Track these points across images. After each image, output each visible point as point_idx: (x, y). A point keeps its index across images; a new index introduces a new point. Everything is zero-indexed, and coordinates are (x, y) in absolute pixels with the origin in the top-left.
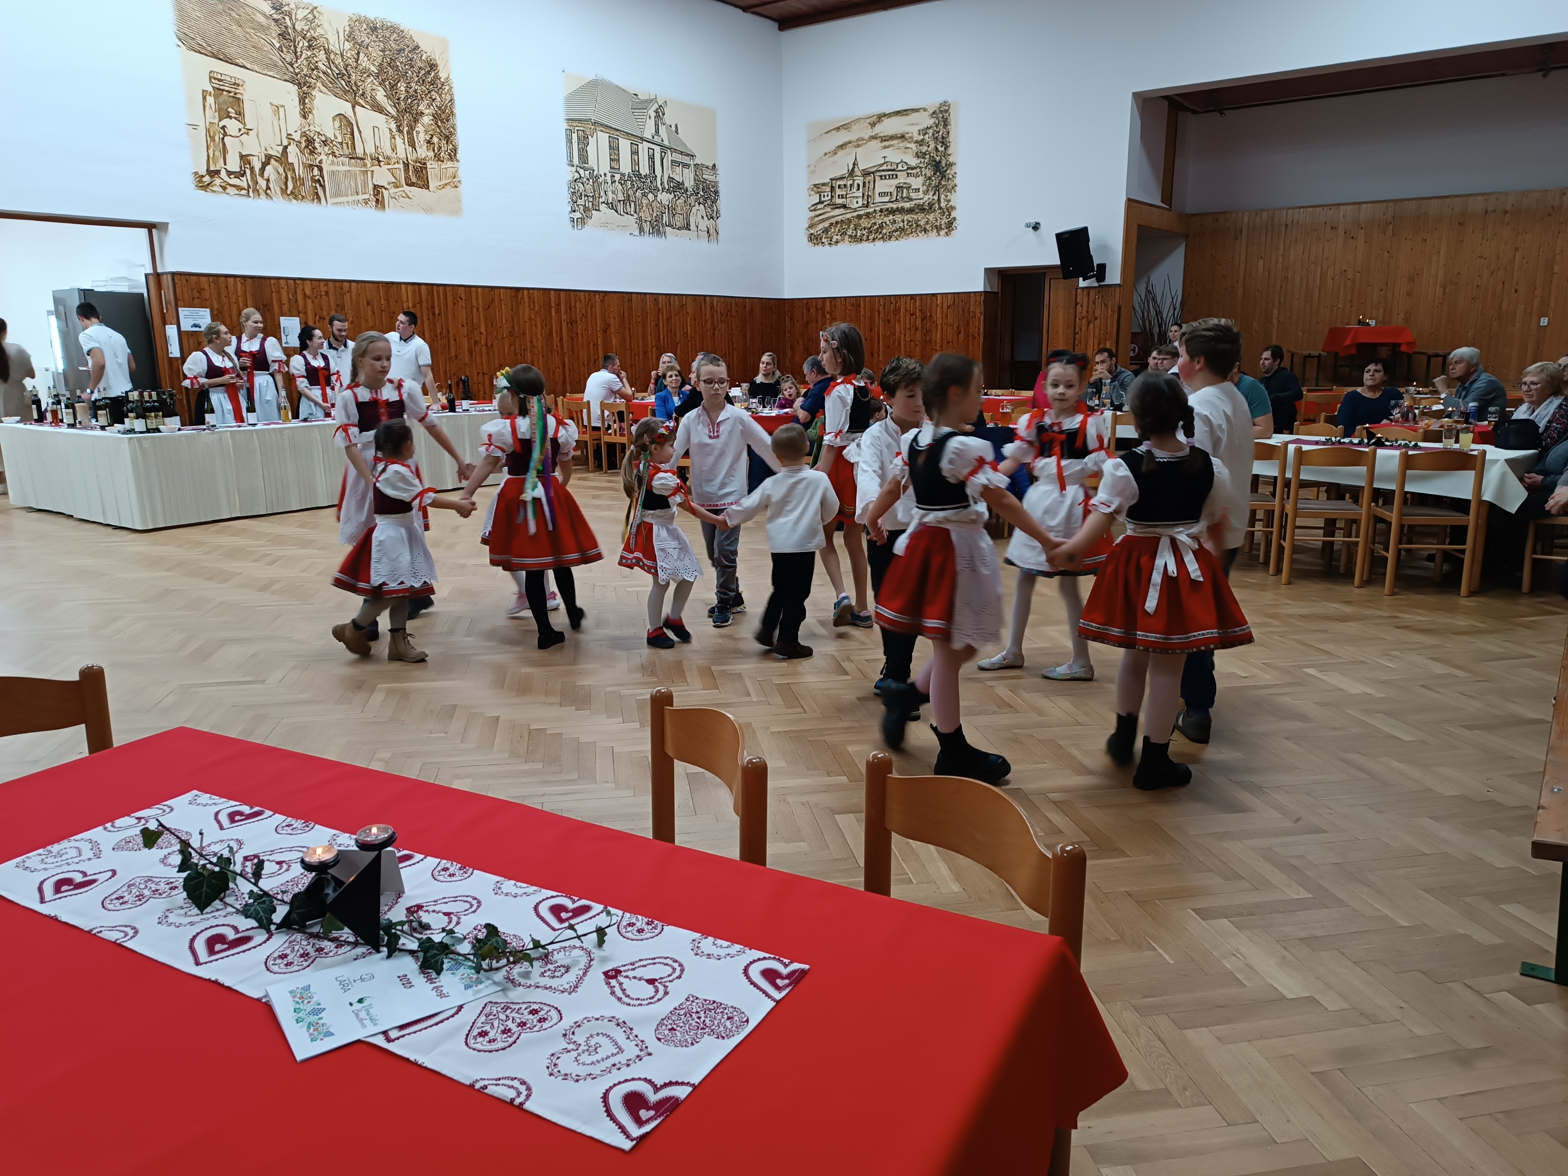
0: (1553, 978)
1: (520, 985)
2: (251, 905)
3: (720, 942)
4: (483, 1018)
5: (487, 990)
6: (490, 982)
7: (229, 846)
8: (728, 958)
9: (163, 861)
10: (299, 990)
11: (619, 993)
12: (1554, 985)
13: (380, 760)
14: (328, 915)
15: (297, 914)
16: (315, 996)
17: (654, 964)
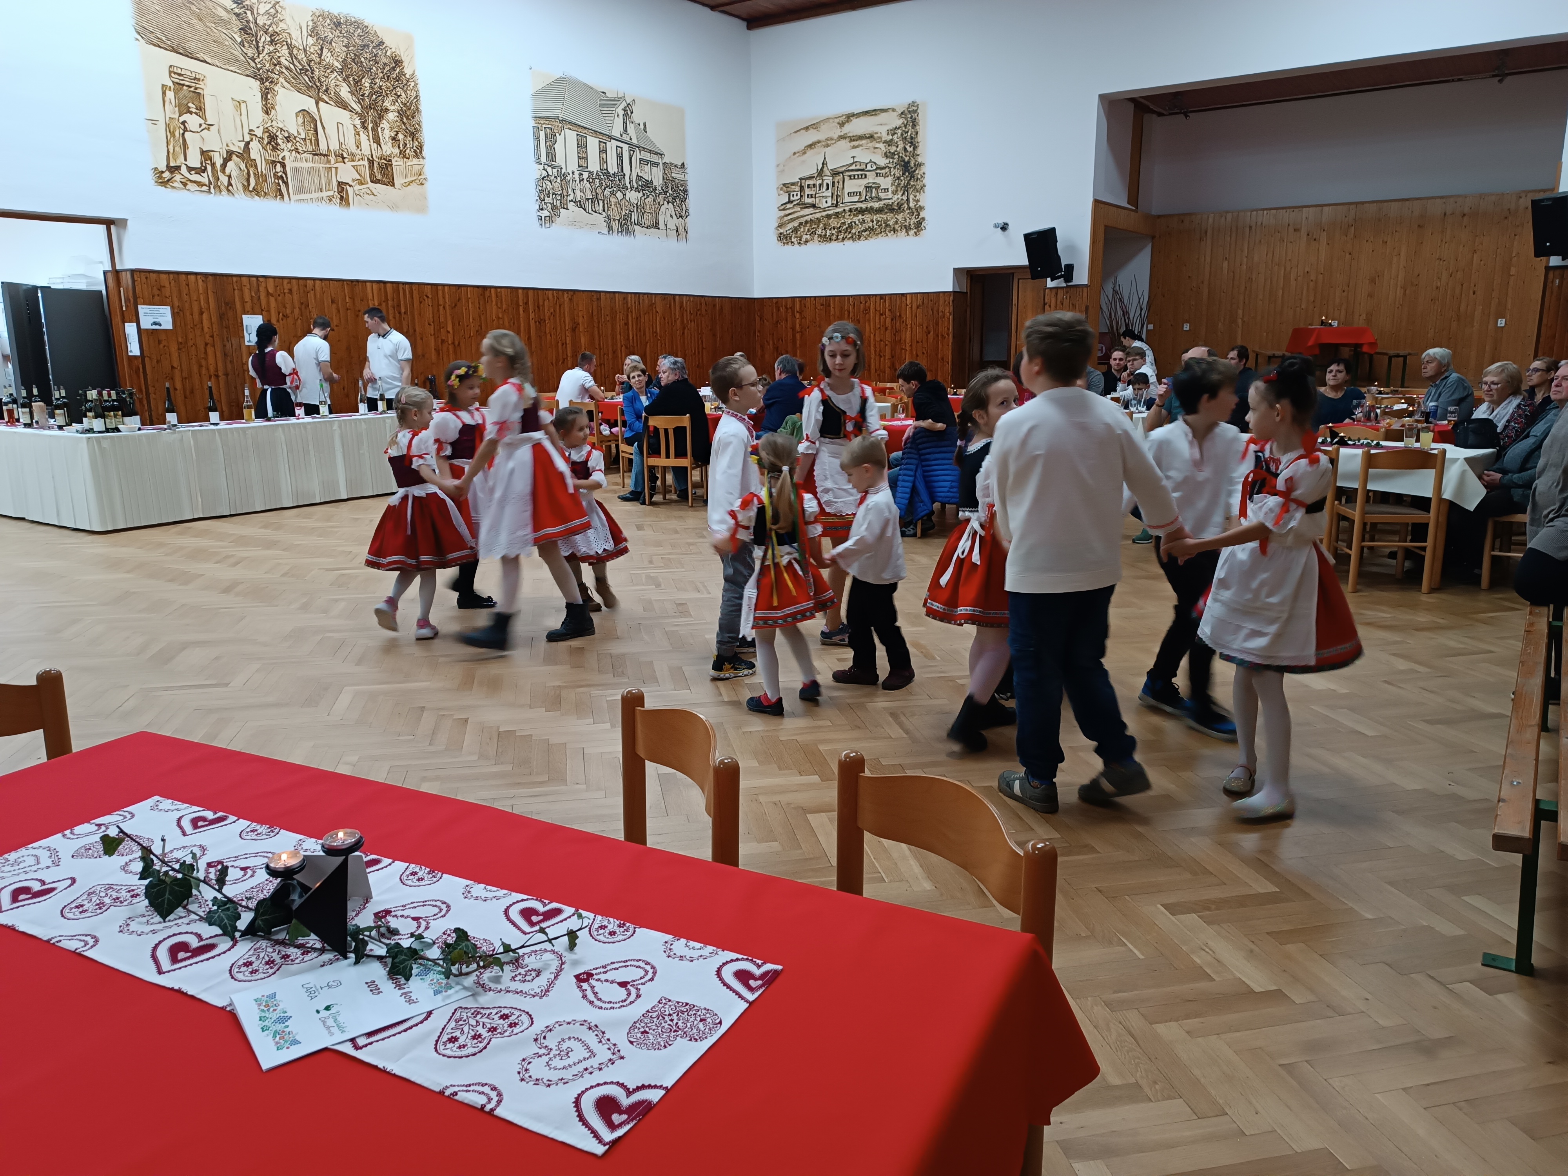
0: (1513, 969)
1: (490, 990)
2: (215, 912)
3: (692, 944)
4: (453, 1024)
5: (457, 995)
6: (460, 987)
7: (192, 852)
8: (701, 959)
9: (124, 868)
10: (265, 998)
11: (591, 996)
12: (1514, 975)
13: (348, 764)
14: (294, 921)
15: (262, 920)
16: (280, 1004)
17: (626, 966)
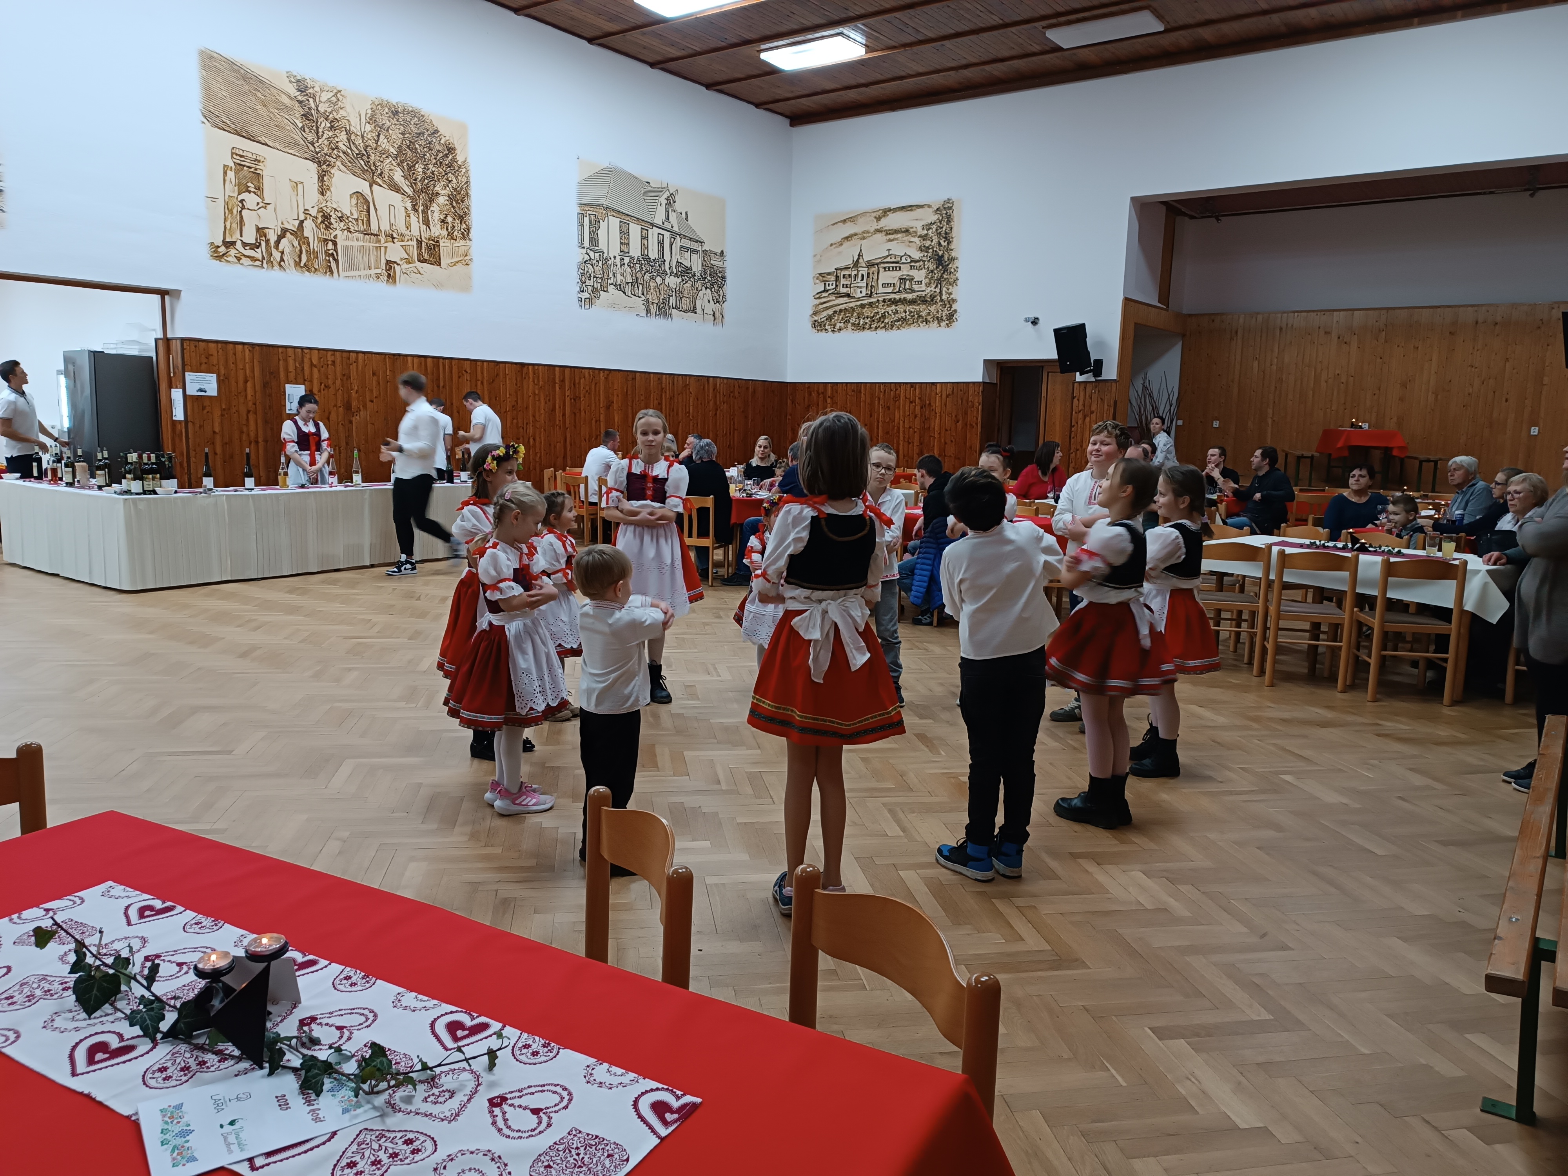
0: (1514, 1116)
1: (400, 1110)
2: (140, 1011)
3: (615, 1069)
4: (354, 1147)
5: (365, 1115)
6: (370, 1106)
7: (129, 946)
8: (620, 1087)
10: (171, 1109)
11: (500, 1123)
12: (1514, 1125)
14: (213, 1027)
15: (184, 1023)
16: (185, 1116)
17: (542, 1091)
